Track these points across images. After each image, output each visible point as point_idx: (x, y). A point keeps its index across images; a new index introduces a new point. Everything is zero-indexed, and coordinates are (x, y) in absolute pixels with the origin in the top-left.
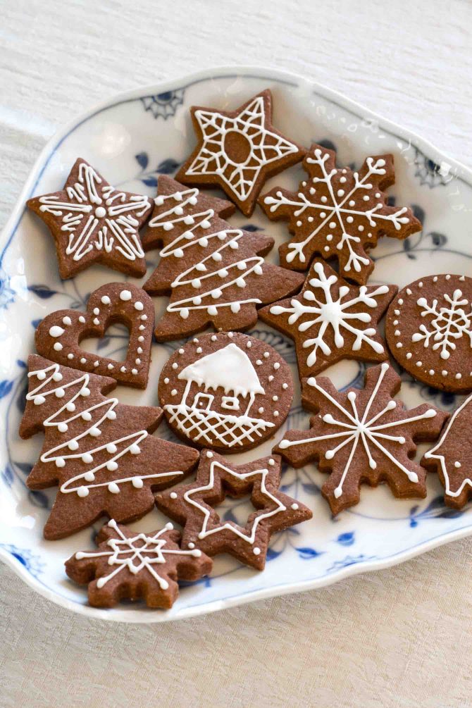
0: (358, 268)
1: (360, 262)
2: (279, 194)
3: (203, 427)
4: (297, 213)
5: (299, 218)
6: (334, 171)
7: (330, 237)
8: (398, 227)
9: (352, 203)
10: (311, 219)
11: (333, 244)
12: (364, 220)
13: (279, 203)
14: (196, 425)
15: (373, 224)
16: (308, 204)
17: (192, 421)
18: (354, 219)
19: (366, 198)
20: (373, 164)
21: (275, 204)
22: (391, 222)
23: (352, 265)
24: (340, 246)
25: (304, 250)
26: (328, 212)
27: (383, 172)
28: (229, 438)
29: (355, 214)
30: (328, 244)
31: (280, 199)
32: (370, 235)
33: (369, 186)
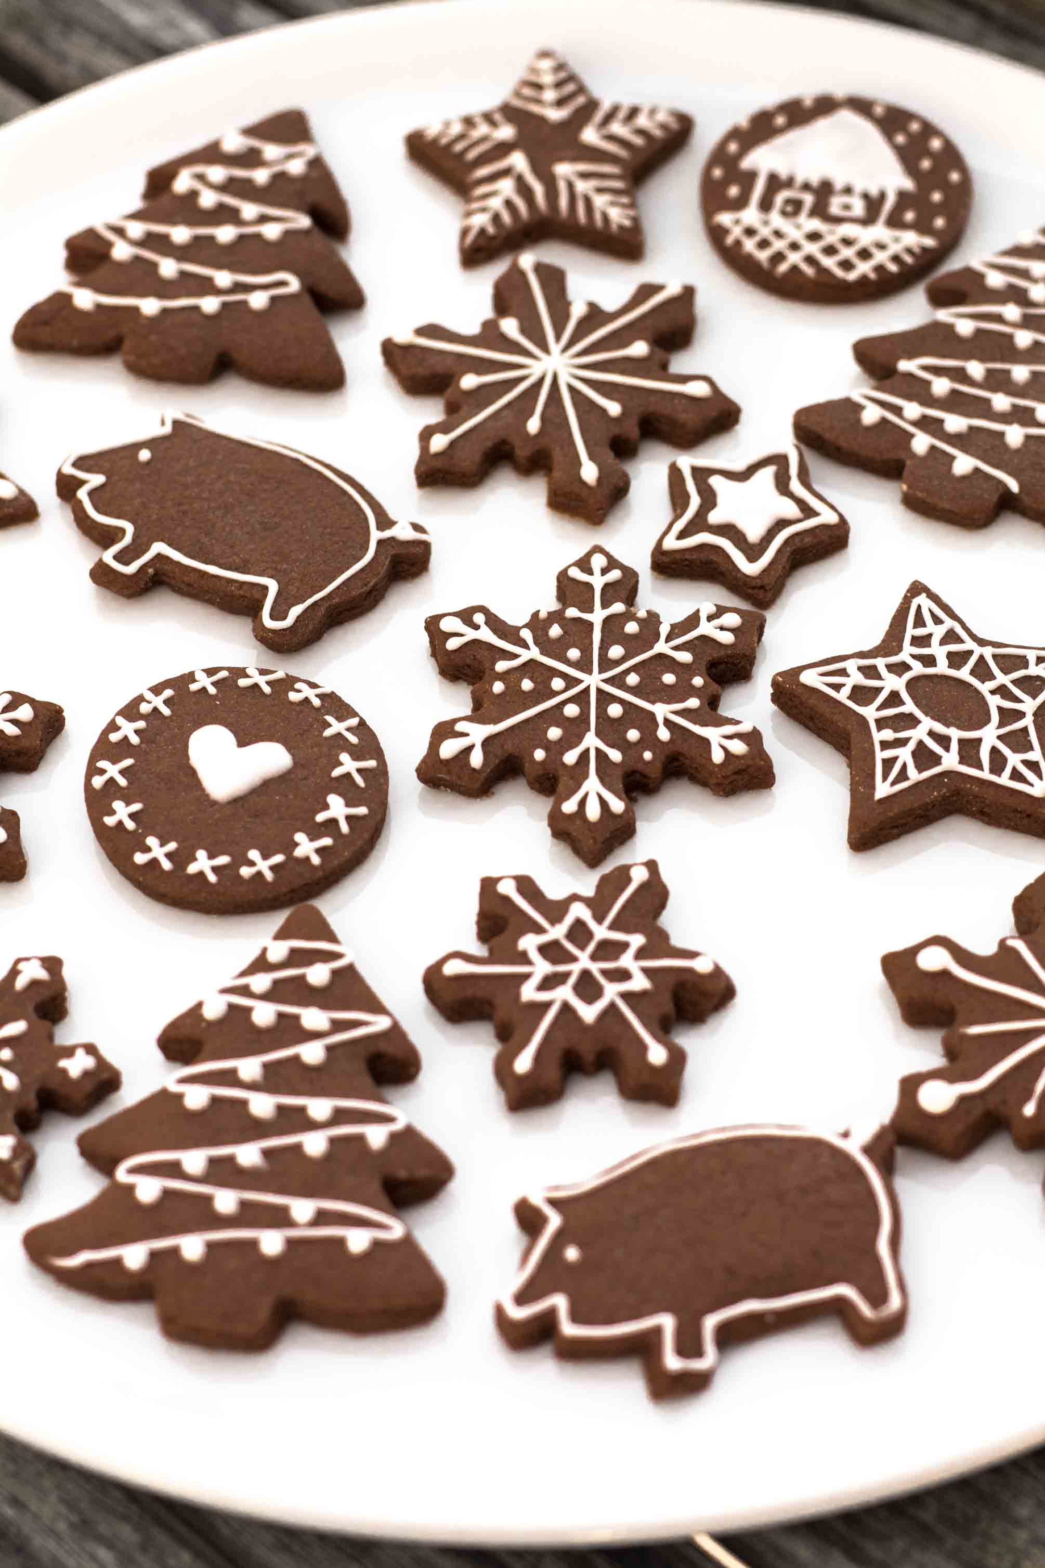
0: (593, 812)
1: (603, 803)
2: (479, 618)
3: (795, 246)
4: (502, 666)
5: (502, 677)
6: (618, 607)
7: (554, 733)
8: (718, 756)
9: (633, 679)
10: (527, 685)
11: (556, 749)
12: (647, 721)
13: (471, 634)
14: (779, 245)
15: (664, 734)
16: (534, 653)
17: (772, 239)
18: (625, 712)
19: (669, 678)
20: (710, 618)
21: (462, 635)
22: (705, 743)
23: (582, 803)
24: (570, 758)
25: (487, 743)
26: (571, 682)
27: (727, 638)
28: (847, 265)
29: (630, 703)
30: (548, 746)
31: (476, 627)
32: (648, 755)
33: (685, 657)
